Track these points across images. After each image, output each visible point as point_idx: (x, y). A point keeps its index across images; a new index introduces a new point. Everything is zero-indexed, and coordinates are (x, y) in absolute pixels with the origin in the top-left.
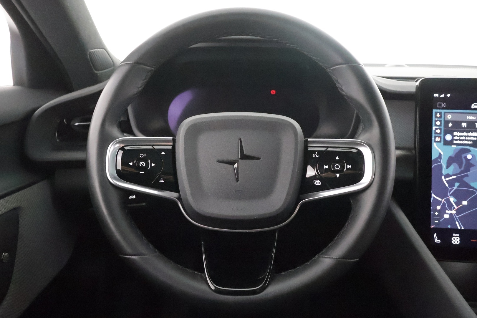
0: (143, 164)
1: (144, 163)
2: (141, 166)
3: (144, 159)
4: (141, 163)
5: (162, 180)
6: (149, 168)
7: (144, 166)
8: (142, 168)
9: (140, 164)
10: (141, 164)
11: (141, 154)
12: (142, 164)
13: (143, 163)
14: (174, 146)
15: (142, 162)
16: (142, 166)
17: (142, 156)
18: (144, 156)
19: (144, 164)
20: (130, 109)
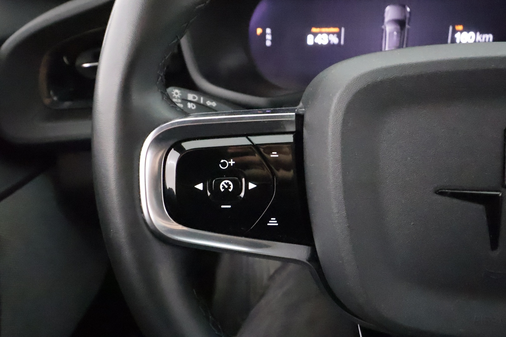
0: (229, 186)
1: (230, 183)
2: (222, 190)
3: (230, 173)
4: (223, 183)
5: (273, 222)
6: (242, 195)
7: (230, 190)
8: (227, 196)
9: (221, 187)
10: (224, 187)
11: (222, 161)
12: (226, 187)
13: (227, 184)
14: (299, 135)
15: (227, 181)
16: (226, 190)
17: (224, 164)
18: (230, 164)
19: (232, 187)
20: (184, 43)
